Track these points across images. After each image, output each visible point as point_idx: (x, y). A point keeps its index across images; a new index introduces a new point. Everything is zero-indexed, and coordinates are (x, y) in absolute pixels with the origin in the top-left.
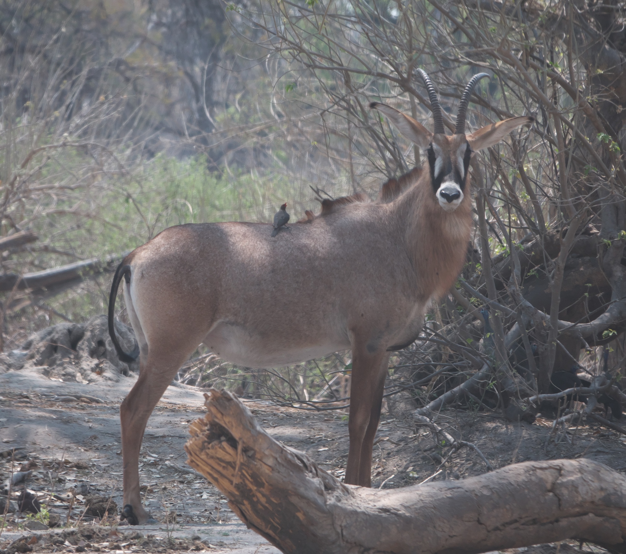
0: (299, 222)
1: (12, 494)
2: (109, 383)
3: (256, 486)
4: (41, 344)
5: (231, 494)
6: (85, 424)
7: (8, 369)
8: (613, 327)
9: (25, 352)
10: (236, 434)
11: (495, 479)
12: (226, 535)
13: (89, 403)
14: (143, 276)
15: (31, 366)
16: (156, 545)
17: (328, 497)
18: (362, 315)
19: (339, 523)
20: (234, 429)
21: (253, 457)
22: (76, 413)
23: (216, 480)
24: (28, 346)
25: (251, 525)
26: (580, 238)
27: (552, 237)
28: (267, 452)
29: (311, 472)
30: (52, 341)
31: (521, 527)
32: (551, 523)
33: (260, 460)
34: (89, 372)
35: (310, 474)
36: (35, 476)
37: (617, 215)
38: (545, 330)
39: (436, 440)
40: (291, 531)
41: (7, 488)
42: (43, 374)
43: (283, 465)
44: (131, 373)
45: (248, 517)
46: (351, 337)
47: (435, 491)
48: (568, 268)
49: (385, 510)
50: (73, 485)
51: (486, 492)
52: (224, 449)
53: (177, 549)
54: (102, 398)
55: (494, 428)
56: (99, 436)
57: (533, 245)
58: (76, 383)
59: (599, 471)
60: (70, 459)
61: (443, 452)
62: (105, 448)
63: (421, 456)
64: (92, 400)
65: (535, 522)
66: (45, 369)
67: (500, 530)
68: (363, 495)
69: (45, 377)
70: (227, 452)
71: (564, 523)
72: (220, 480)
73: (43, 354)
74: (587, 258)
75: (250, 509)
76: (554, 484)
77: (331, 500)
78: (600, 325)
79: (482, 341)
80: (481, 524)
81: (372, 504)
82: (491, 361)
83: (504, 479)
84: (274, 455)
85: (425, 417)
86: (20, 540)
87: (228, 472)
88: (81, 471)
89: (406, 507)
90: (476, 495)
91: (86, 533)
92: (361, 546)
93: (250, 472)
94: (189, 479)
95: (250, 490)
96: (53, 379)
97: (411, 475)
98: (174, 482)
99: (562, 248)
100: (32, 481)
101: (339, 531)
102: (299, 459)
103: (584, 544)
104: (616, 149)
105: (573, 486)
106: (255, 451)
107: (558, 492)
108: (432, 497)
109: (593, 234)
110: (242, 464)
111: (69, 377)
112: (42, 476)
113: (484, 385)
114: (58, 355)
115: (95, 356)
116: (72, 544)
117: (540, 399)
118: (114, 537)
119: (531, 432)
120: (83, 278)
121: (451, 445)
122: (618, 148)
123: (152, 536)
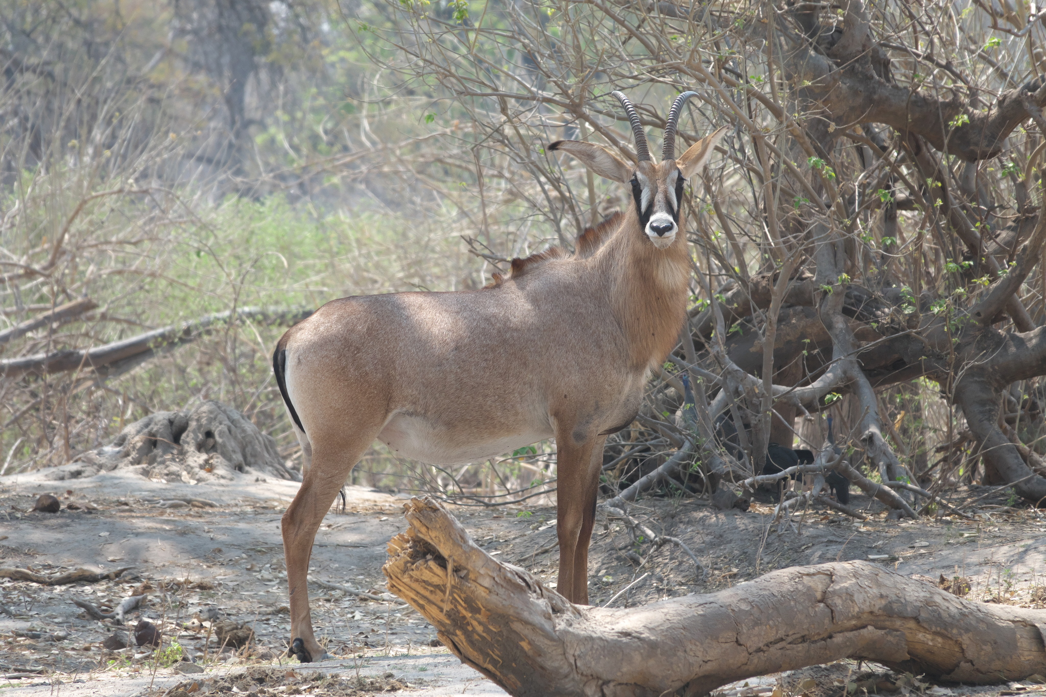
0: (486, 288)
1: (125, 623)
2: (222, 481)
3: (471, 612)
4: (137, 438)
5: (440, 623)
6: (204, 535)
7: (98, 471)
8: (838, 390)
9: (117, 449)
10: (444, 551)
11: (754, 589)
12: (423, 670)
13: (201, 507)
14: (299, 362)
15: (126, 465)
16: (343, 687)
17: (557, 621)
18: (565, 396)
19: (572, 652)
20: (442, 545)
21: (465, 578)
22: (193, 522)
23: (422, 607)
24: (122, 441)
25: (465, 659)
26: (793, 284)
27: (756, 284)
28: (482, 572)
29: (535, 592)
30: (151, 434)
31: (788, 646)
32: (824, 639)
33: (475, 581)
34: (197, 470)
35: (534, 595)
36: (150, 601)
37: (835, 255)
38: (758, 398)
39: (632, 536)
40: (514, 665)
41: (119, 617)
42: (142, 474)
43: (502, 586)
44: (247, 468)
45: (462, 650)
46: (553, 423)
47: (683, 608)
48: (780, 320)
49: (627, 634)
50: (199, 609)
51: (744, 607)
52: (431, 570)
53: (369, 690)
54: (216, 500)
55: (701, 519)
56: (223, 549)
57: (734, 295)
58: (182, 484)
59: (877, 575)
60: (191, 579)
61: (641, 551)
62: (232, 564)
63: (615, 556)
64: (205, 504)
65: (804, 639)
66: (143, 469)
67: (764, 652)
68: (598, 617)
69: (144, 478)
70: (435, 574)
71: (838, 639)
72: (427, 607)
73: (140, 450)
74: (799, 308)
75: (464, 640)
76: (825, 593)
77: (561, 625)
78: (821, 389)
79: (679, 413)
80: (740, 645)
81: (609, 627)
82: (693, 437)
83: (765, 589)
84: (490, 574)
85: (618, 510)
86: (178, 687)
87: (437, 597)
88: (205, 592)
89: (650, 629)
90: (733, 610)
91: (257, 676)
92: (598, 678)
93: (463, 596)
94: (337, 596)
95: (464, 617)
96: (155, 480)
97: (604, 579)
98: (318, 600)
99: (773, 297)
100: (147, 606)
101: (572, 661)
102: (520, 577)
103: (863, 664)
104: (830, 176)
105: (847, 594)
106: (469, 571)
107: (830, 602)
108: (680, 615)
109: (806, 278)
110: (453, 587)
111: (173, 477)
112: (158, 600)
113: (685, 467)
114: (158, 451)
115: (202, 450)
116: (241, 690)
117: (757, 482)
118: (291, 679)
119: (746, 521)
120: (154, 350)
121: (651, 541)
122: (833, 174)
123: (337, 676)
